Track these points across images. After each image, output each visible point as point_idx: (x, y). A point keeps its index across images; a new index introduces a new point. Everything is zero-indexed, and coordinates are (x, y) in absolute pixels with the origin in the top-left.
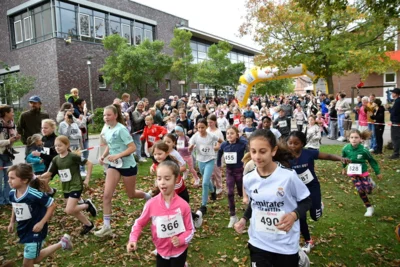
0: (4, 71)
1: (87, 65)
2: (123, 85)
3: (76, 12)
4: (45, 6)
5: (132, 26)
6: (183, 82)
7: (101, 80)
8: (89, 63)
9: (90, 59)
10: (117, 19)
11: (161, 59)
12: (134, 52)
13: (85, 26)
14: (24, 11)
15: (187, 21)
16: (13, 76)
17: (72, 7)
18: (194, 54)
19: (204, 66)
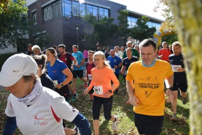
0: (40, 33)
1: (76, 30)
2: (93, 39)
3: (72, 4)
4: (58, 2)
5: (98, 10)
6: (124, 38)
7: (83, 37)
8: (77, 29)
9: (78, 26)
10: (91, 7)
11: (113, 26)
12: (100, 23)
13: (76, 11)
14: (49, 5)
15: (126, 6)
16: (43, 35)
17: (70, 2)
18: (129, 23)
19: (134, 29)
